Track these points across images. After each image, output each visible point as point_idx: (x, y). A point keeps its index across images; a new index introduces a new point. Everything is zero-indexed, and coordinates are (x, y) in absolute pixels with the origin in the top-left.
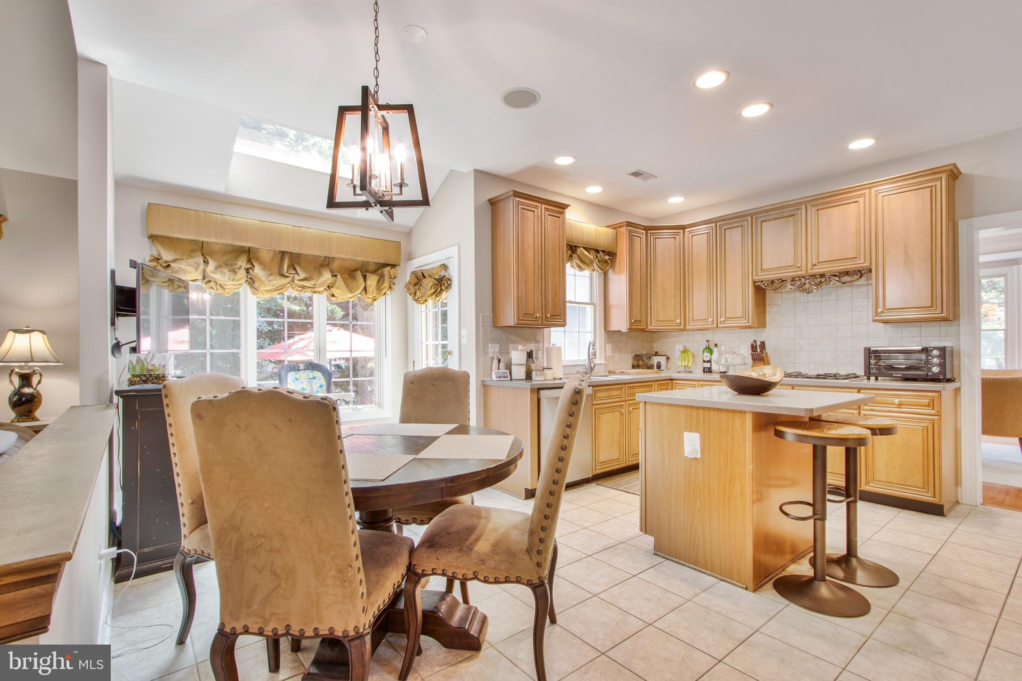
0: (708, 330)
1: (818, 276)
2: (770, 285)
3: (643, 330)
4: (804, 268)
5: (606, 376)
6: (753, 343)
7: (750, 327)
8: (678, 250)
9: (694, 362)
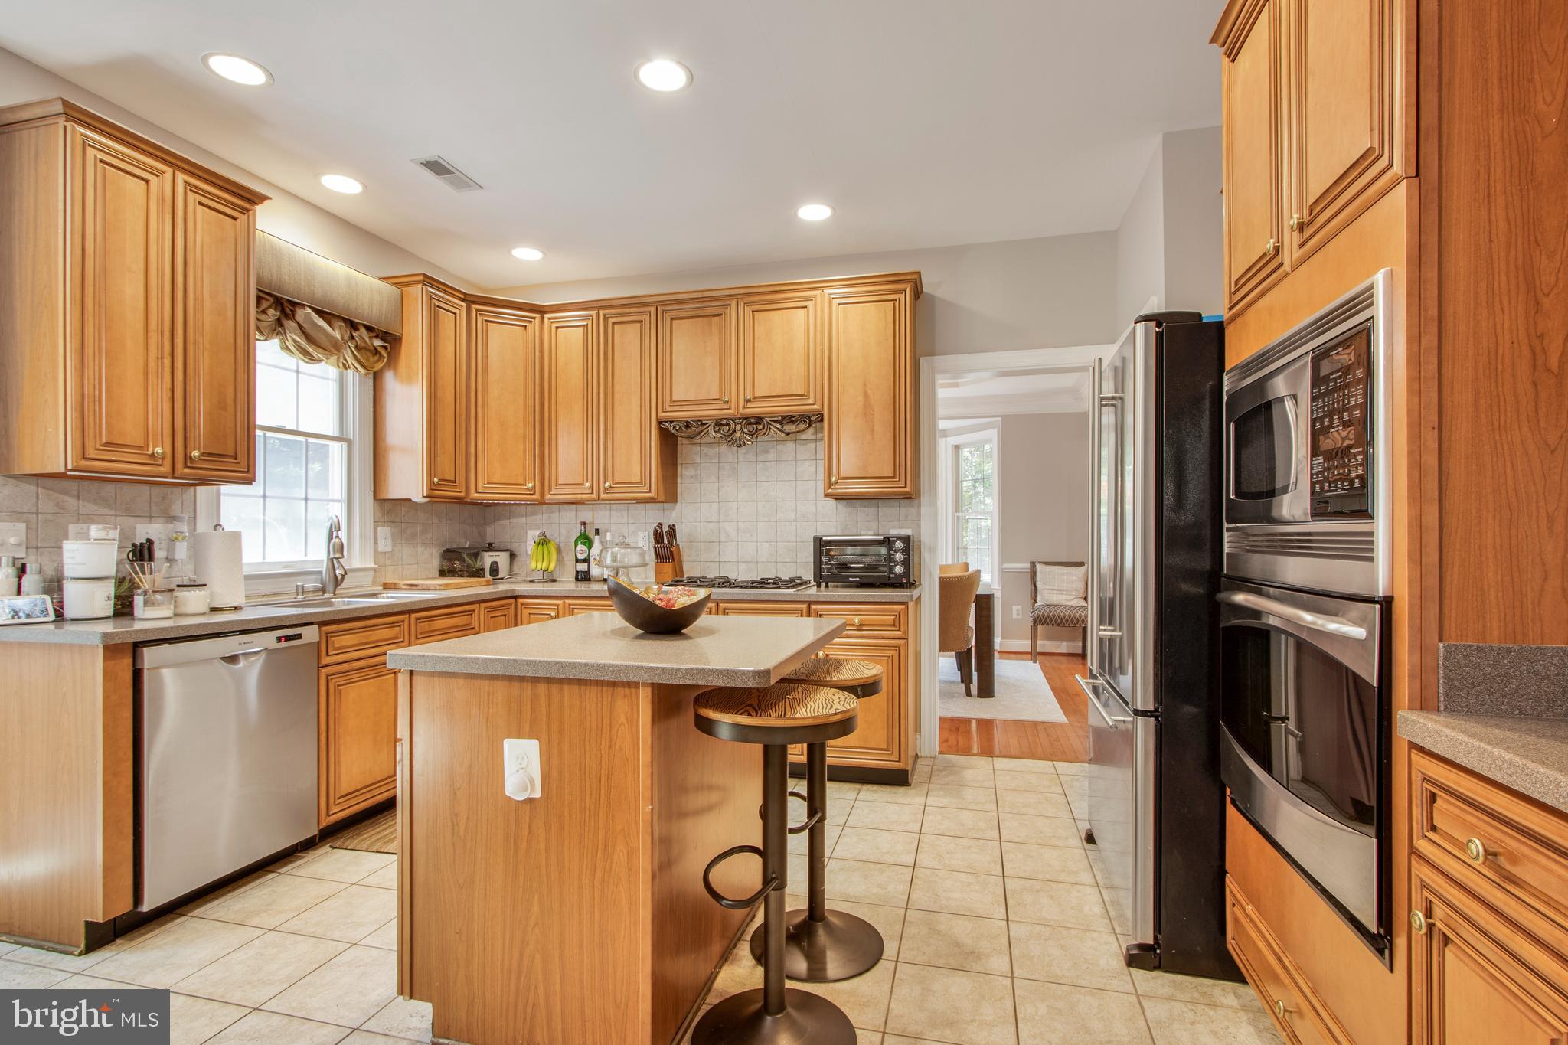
0: (583, 503)
1: (753, 420)
2: (684, 430)
3: (460, 501)
4: (733, 405)
5: (374, 595)
6: (657, 528)
7: (652, 501)
8: (531, 350)
9: (560, 561)
